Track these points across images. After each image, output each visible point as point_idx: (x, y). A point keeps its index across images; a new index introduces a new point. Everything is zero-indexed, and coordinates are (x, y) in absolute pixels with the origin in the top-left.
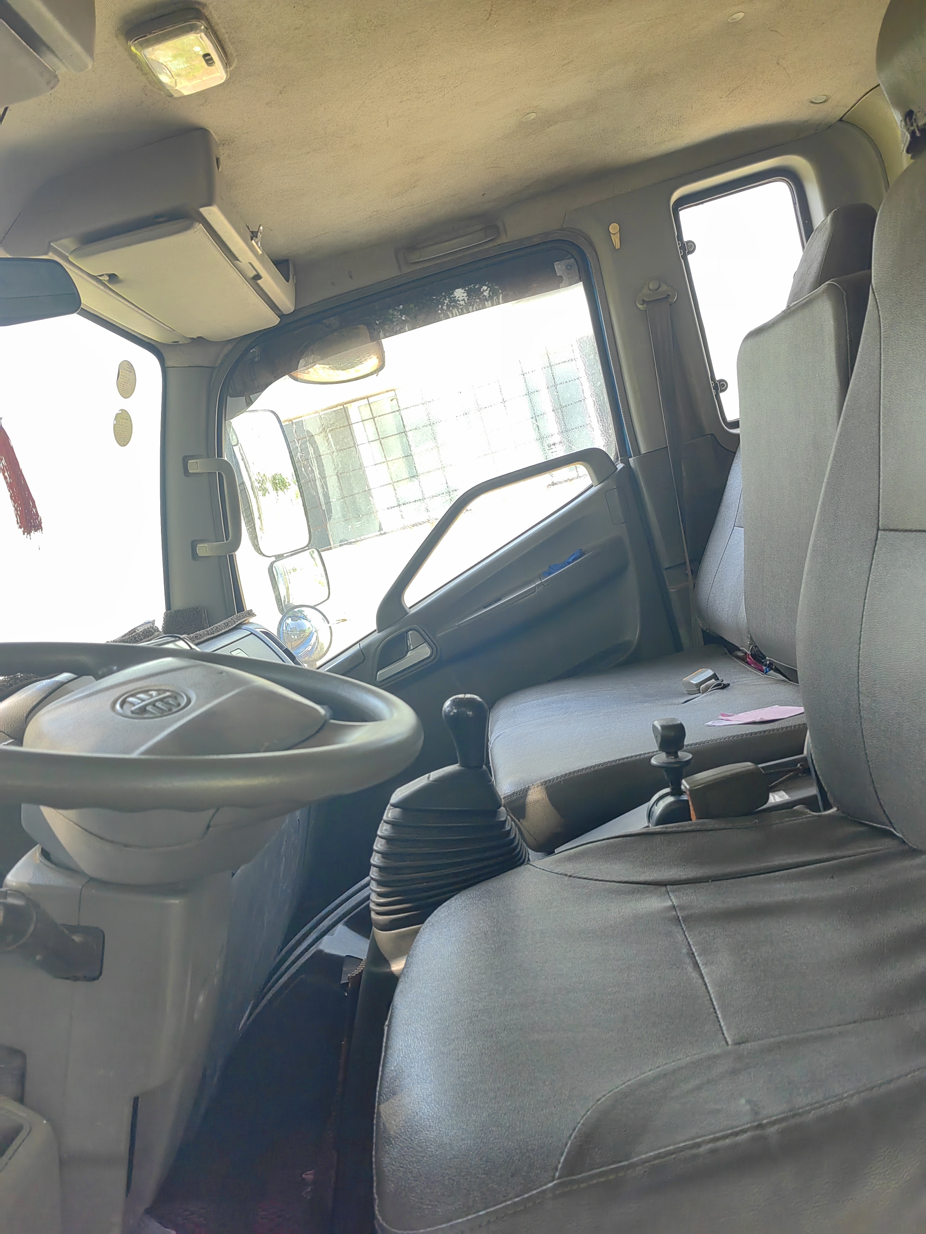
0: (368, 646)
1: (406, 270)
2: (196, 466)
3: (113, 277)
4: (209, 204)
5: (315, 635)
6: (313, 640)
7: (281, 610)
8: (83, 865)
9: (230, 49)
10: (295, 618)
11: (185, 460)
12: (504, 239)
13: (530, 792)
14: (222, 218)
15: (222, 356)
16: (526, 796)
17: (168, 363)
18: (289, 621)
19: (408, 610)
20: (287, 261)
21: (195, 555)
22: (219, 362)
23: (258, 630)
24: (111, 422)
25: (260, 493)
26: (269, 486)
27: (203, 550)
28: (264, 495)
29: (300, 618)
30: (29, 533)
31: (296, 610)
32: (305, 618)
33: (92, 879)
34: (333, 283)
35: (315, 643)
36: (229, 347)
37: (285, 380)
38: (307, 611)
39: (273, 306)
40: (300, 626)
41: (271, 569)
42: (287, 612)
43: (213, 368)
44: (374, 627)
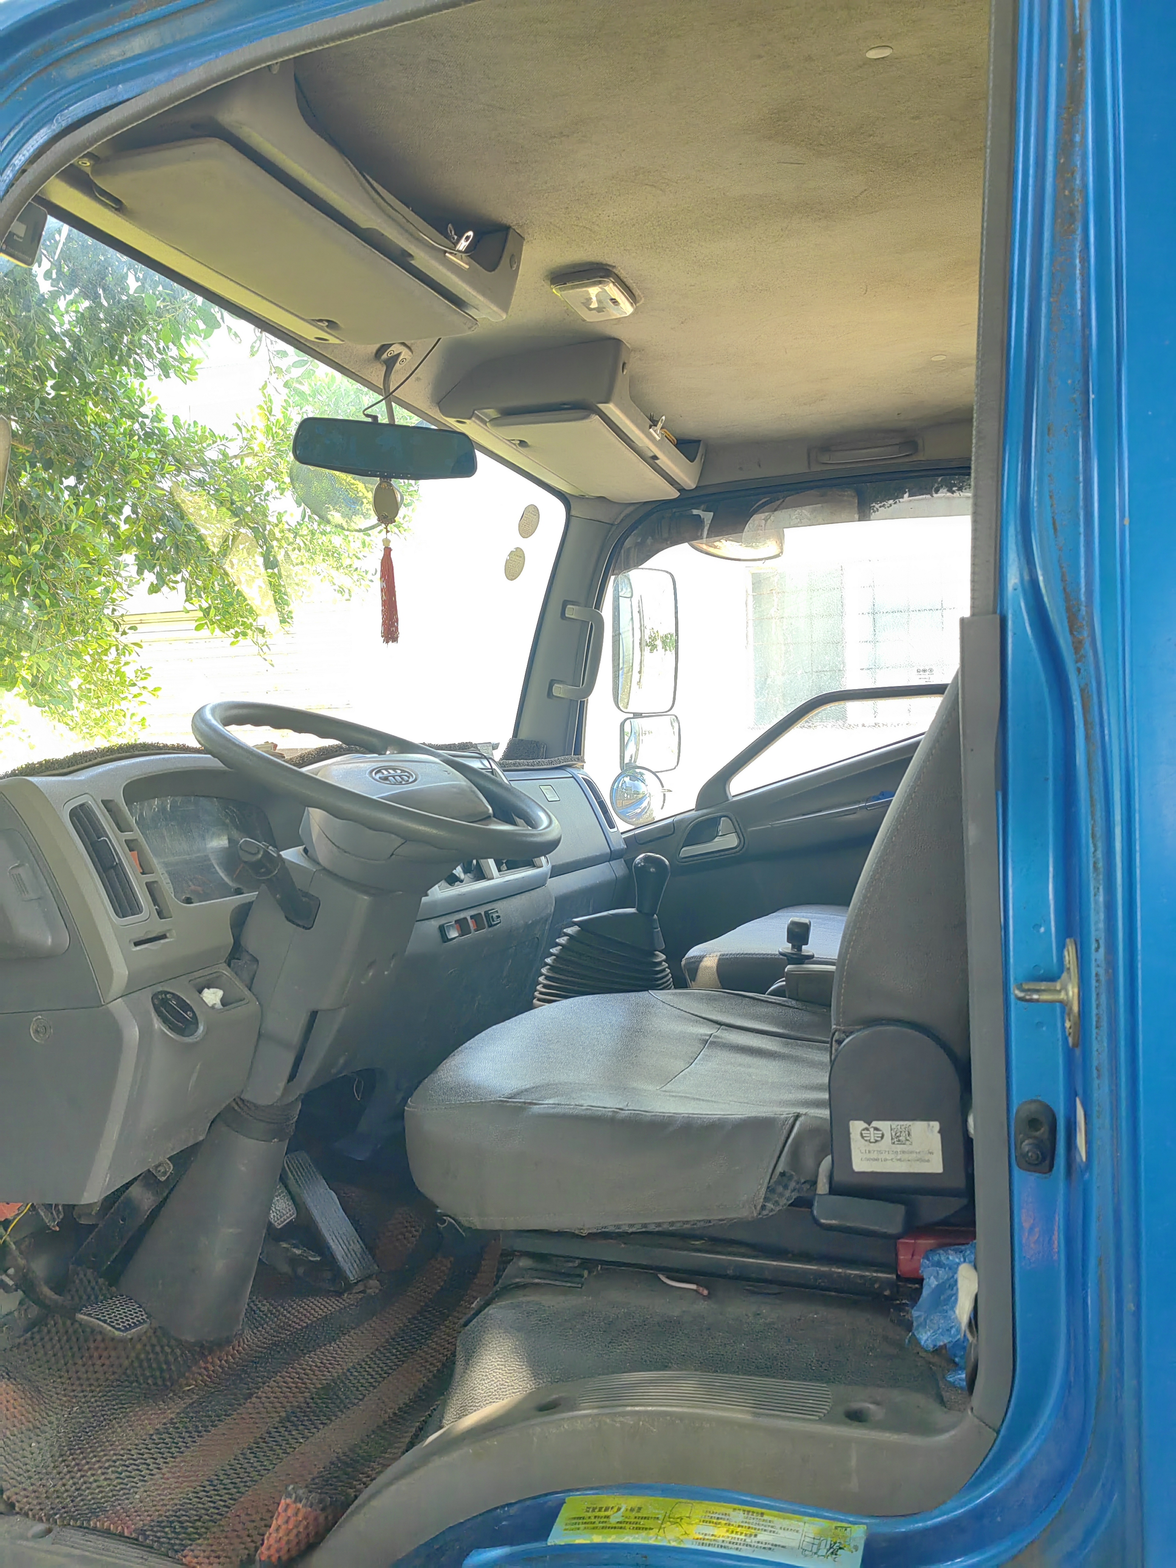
0: (682, 821)
1: (816, 468)
2: (572, 612)
3: (522, 443)
4: (606, 402)
5: (648, 799)
6: (645, 804)
7: (622, 768)
8: (321, 859)
9: (637, 292)
10: (634, 778)
11: (565, 604)
12: (920, 457)
13: (705, 959)
14: (618, 412)
15: (622, 516)
16: (701, 961)
17: (573, 513)
18: (627, 779)
19: (730, 797)
20: (699, 441)
21: (550, 694)
22: (618, 521)
23: (580, 776)
24: (505, 556)
25: (647, 649)
26: (659, 643)
27: (559, 690)
28: (651, 651)
29: (638, 779)
30: (387, 642)
31: (638, 770)
32: (643, 781)
33: (325, 869)
34: (741, 469)
35: (645, 808)
36: (631, 508)
37: (685, 546)
38: (648, 776)
39: (672, 481)
40: (635, 787)
41: (622, 725)
42: (626, 770)
43: (612, 525)
44: (694, 807)
